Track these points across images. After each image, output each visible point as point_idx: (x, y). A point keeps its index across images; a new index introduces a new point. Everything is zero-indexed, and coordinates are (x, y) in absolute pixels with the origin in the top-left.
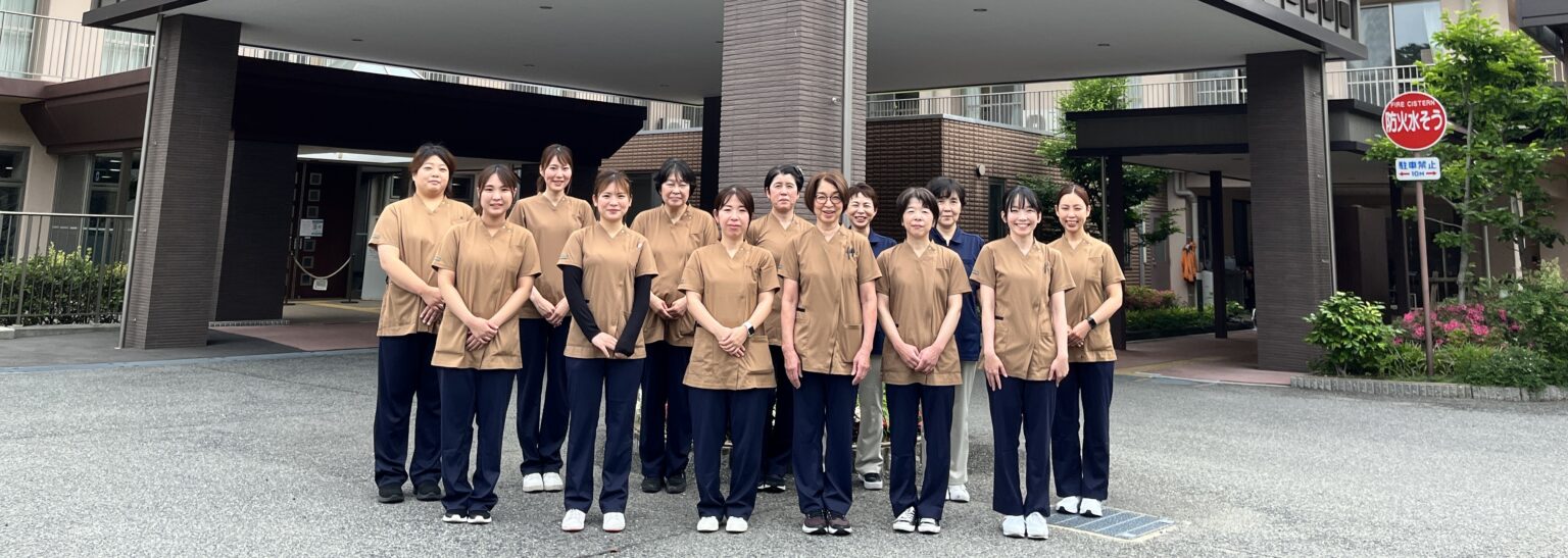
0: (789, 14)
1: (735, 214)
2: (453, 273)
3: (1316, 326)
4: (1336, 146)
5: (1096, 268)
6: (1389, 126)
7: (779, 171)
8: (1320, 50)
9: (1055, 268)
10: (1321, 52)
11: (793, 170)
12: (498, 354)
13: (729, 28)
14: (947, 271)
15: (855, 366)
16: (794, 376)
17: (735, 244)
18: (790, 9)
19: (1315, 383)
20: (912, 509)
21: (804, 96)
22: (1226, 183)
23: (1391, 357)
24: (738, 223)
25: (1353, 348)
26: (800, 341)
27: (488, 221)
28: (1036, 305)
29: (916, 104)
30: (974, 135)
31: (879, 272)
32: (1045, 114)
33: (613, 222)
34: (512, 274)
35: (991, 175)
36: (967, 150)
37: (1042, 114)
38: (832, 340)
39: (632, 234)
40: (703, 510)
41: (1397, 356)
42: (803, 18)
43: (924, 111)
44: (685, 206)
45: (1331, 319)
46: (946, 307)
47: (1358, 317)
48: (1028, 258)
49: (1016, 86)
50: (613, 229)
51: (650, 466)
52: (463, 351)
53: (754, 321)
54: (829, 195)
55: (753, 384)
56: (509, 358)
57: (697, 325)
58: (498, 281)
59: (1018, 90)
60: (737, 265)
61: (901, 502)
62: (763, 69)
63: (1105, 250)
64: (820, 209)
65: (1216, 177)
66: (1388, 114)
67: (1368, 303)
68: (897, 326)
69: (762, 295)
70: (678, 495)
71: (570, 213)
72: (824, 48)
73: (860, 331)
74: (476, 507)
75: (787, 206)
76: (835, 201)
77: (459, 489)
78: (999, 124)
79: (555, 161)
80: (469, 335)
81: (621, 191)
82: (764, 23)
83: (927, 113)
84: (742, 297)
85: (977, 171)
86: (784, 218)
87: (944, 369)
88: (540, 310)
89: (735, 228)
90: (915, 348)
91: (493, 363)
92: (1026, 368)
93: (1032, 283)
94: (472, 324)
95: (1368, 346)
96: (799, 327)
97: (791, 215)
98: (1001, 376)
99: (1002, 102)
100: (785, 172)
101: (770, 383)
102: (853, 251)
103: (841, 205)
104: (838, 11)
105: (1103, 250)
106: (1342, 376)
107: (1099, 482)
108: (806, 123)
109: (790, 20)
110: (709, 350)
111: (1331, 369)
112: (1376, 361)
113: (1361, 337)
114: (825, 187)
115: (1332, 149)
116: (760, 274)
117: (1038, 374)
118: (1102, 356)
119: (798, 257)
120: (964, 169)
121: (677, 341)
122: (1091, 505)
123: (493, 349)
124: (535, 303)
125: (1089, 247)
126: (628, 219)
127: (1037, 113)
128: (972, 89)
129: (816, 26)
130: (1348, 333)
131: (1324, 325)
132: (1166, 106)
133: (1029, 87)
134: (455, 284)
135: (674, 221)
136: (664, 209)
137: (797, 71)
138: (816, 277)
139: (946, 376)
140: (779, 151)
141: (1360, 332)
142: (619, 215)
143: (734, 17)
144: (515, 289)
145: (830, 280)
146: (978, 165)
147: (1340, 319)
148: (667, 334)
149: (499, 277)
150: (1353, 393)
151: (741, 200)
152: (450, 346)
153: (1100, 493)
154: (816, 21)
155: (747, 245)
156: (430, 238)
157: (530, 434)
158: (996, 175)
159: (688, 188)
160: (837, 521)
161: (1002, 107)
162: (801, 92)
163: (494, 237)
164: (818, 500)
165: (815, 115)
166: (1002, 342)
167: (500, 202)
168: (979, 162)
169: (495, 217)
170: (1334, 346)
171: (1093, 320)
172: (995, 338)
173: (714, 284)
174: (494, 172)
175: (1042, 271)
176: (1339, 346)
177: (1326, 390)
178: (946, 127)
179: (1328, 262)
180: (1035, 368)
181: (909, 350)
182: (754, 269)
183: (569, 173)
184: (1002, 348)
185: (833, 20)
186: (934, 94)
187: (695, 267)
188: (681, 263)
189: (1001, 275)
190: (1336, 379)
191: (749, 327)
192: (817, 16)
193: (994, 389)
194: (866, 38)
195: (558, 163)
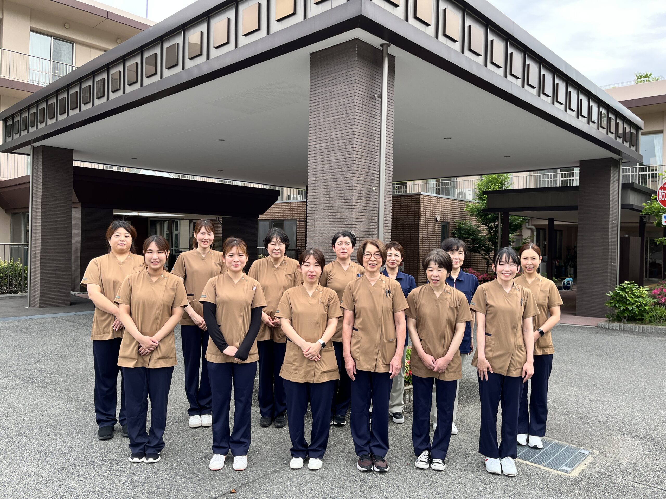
0: (347, 137)
1: (312, 268)
2: (128, 306)
3: (612, 298)
4: (624, 206)
5: (545, 297)
6: (660, 197)
7: (340, 235)
8: (620, 157)
9: (528, 302)
10: (620, 159)
11: (349, 234)
12: (159, 358)
13: (311, 147)
14: (457, 308)
15: (391, 367)
16: (351, 373)
17: (312, 287)
18: (348, 134)
19: (611, 326)
20: (427, 452)
21: (356, 187)
22: (556, 223)
23: (651, 314)
24: (314, 274)
25: (633, 309)
26: (355, 350)
27: (151, 272)
28: (514, 327)
29: (405, 187)
30: (435, 202)
31: (408, 305)
32: (466, 191)
33: (236, 272)
34: (168, 307)
35: (442, 220)
36: (432, 209)
37: (465, 191)
38: (377, 350)
39: (249, 279)
40: (293, 453)
41: (654, 313)
42: (355, 139)
43: (409, 191)
44: (284, 256)
45: (622, 295)
46: (454, 330)
47: (636, 294)
48: (510, 295)
49: (453, 178)
50: (236, 277)
51: (265, 410)
52: (136, 357)
53: (325, 338)
54: (373, 253)
55: (325, 379)
56: (167, 360)
57: (288, 339)
58: (158, 312)
59: (453, 180)
60: (314, 301)
61: (419, 447)
62: (331, 171)
63: (551, 285)
64: (367, 262)
65: (551, 220)
66: (660, 190)
67: (641, 287)
68: (421, 340)
69: (330, 320)
70: (282, 429)
71: (213, 261)
72: (368, 158)
73: (395, 343)
74: (149, 451)
75: (346, 256)
76: (377, 257)
77: (139, 440)
78: (445, 196)
79: (203, 230)
80: (140, 347)
81: (240, 252)
82: (332, 143)
83: (410, 192)
84: (317, 323)
85: (436, 219)
86: (344, 264)
87: (451, 370)
88: (194, 321)
89: (312, 277)
90: (432, 357)
91: (155, 365)
92: (506, 368)
93: (512, 313)
94: (141, 340)
95: (640, 308)
96: (354, 341)
97: (348, 261)
98: (489, 373)
99: (446, 185)
100: (345, 235)
101: (336, 377)
102: (389, 292)
103: (381, 260)
104: (376, 135)
105: (550, 285)
106: (624, 323)
107: (541, 426)
108: (357, 203)
109: (347, 141)
110: (296, 357)
111: (618, 319)
112: (644, 316)
113: (637, 304)
114: (370, 248)
115: (622, 208)
116: (328, 307)
117: (514, 373)
118: (546, 351)
119: (353, 296)
120: (430, 218)
121: (278, 340)
122: (535, 441)
123: (156, 356)
124: (191, 317)
125: (540, 283)
126: (246, 270)
127: (462, 191)
128: (432, 180)
129: (363, 144)
130: (630, 302)
131: (618, 298)
132: (525, 188)
133: (459, 179)
134: (130, 314)
135: (276, 266)
136: (269, 259)
137: (352, 172)
138: (365, 309)
139: (452, 374)
140: (342, 220)
141: (636, 301)
142: (240, 268)
143: (315, 140)
144: (171, 315)
145: (374, 311)
146: (436, 216)
147: (627, 295)
148: (272, 335)
149: (158, 309)
150: (631, 332)
151: (316, 259)
152: (127, 353)
153: (541, 432)
154: (363, 141)
155: (320, 287)
156: (119, 279)
157: (192, 392)
158: (445, 221)
159: (284, 246)
160: (380, 463)
161: (446, 188)
162: (354, 184)
163: (156, 282)
164: (367, 448)
165: (362, 198)
166: (491, 351)
167: (158, 261)
168: (437, 215)
169: (156, 270)
170: (622, 308)
171: (542, 331)
172: (486, 347)
173: (298, 314)
174: (153, 241)
175: (519, 304)
176: (625, 308)
177: (617, 330)
178: (422, 199)
179: (616, 264)
180: (512, 369)
181: (428, 358)
182: (326, 304)
183: (212, 237)
184: (491, 354)
185: (374, 141)
186: (414, 183)
187: (287, 302)
188: (280, 293)
189: (491, 306)
190: (622, 324)
191: (322, 343)
192: (364, 138)
193: (482, 380)
194: (392, 152)
195: (205, 231)
